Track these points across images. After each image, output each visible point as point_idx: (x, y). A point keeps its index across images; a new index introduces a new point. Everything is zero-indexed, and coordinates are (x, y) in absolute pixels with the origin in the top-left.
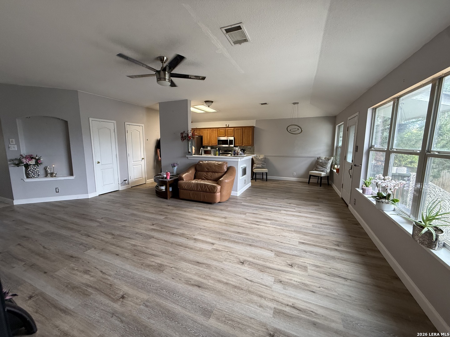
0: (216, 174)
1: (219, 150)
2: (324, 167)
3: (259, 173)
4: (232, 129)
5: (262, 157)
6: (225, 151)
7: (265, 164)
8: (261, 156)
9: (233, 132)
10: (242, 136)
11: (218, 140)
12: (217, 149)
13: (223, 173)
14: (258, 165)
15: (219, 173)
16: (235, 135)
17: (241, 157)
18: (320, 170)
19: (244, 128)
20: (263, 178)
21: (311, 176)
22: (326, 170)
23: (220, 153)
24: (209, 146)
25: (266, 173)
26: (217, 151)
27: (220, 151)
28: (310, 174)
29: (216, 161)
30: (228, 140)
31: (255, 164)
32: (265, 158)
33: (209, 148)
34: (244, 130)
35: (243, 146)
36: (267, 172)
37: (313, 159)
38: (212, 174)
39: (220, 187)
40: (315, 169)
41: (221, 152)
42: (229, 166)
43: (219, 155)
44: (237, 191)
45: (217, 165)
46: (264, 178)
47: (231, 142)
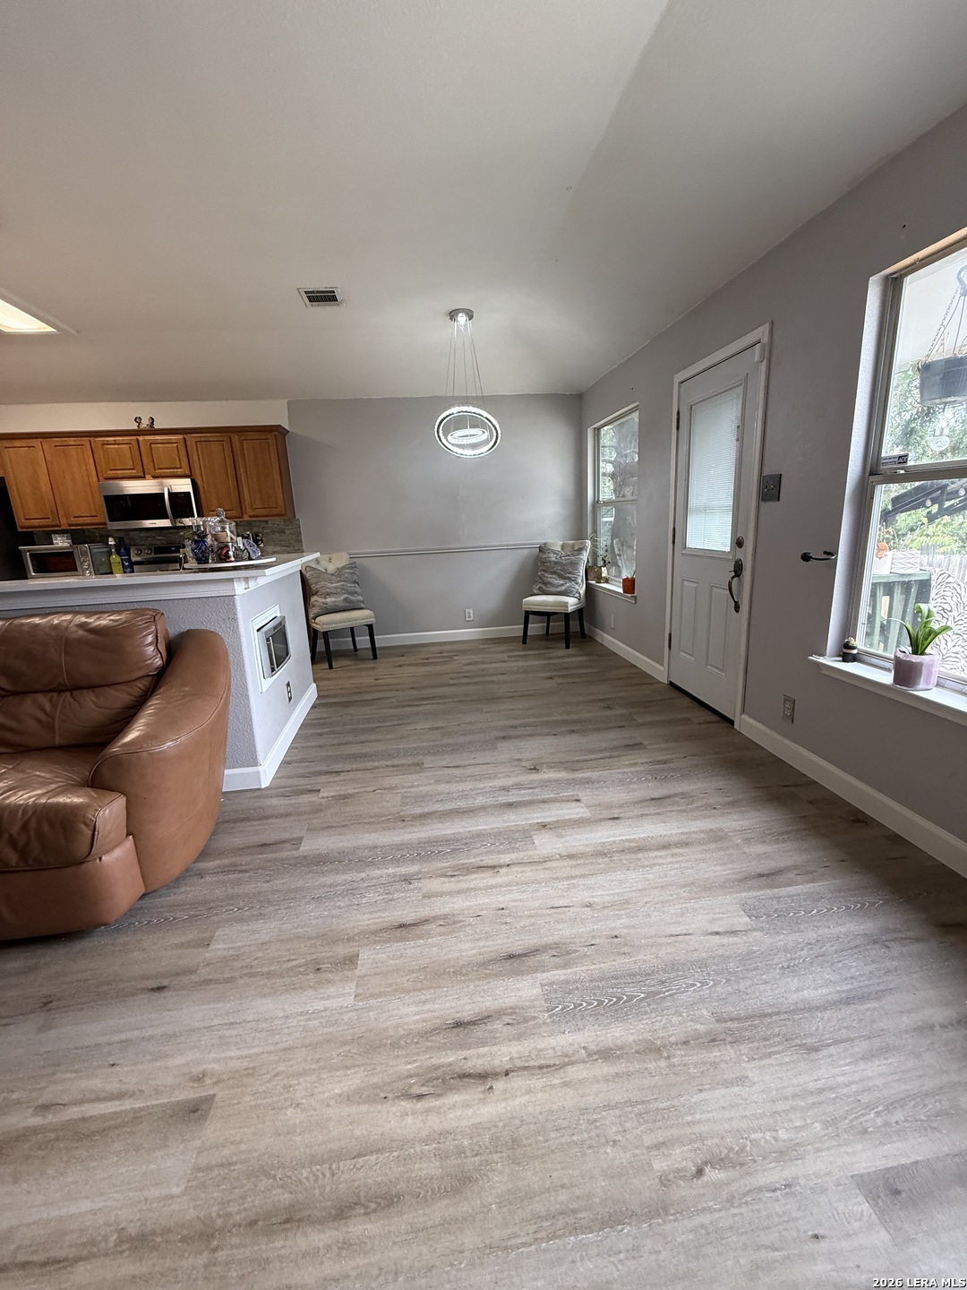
0: (89, 699)
1: (123, 547)
2: (569, 579)
3: (337, 633)
4: (173, 437)
5: (340, 560)
6: (158, 550)
7: (358, 589)
8: (334, 556)
9: (183, 452)
10: (230, 470)
11: (106, 498)
12: (111, 542)
13: (141, 685)
14: (329, 600)
15: (112, 692)
16: (198, 472)
17: (247, 567)
18: (559, 589)
19: (235, 438)
20: (355, 649)
21: (531, 616)
22: (577, 587)
23: (132, 564)
24: (62, 532)
25: (370, 627)
26: (110, 554)
27: (132, 554)
28: (525, 608)
29: (76, 613)
30: (163, 494)
31: (316, 593)
32: (353, 566)
33: (61, 542)
34: (237, 445)
35: (246, 518)
36: (371, 621)
37: (526, 551)
38: (54, 706)
39: (120, 802)
40: (540, 589)
41: (134, 559)
42: (174, 630)
43: (129, 567)
44: (255, 763)
45: (79, 640)
46: (358, 647)
47: (180, 504)
